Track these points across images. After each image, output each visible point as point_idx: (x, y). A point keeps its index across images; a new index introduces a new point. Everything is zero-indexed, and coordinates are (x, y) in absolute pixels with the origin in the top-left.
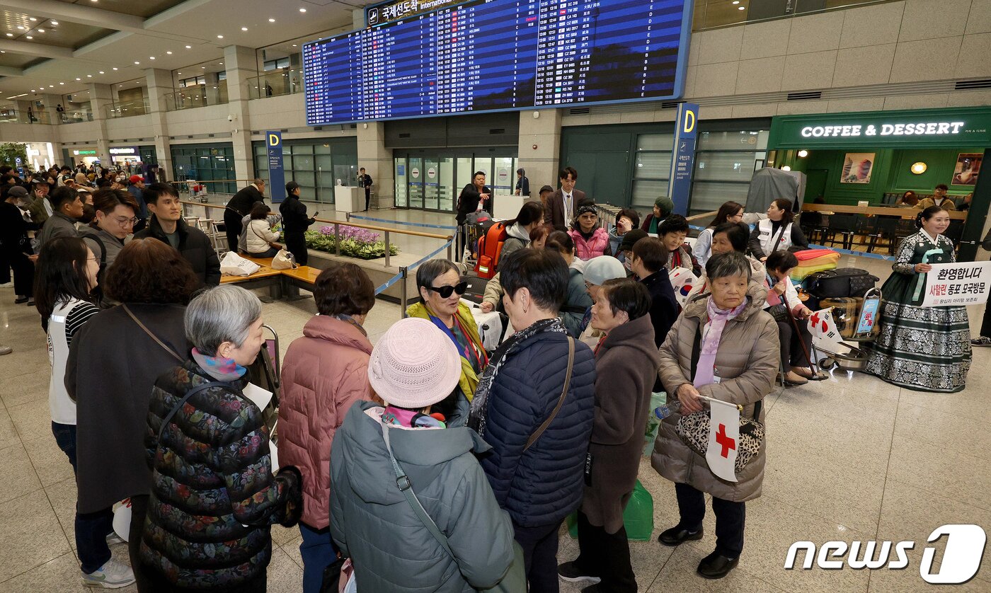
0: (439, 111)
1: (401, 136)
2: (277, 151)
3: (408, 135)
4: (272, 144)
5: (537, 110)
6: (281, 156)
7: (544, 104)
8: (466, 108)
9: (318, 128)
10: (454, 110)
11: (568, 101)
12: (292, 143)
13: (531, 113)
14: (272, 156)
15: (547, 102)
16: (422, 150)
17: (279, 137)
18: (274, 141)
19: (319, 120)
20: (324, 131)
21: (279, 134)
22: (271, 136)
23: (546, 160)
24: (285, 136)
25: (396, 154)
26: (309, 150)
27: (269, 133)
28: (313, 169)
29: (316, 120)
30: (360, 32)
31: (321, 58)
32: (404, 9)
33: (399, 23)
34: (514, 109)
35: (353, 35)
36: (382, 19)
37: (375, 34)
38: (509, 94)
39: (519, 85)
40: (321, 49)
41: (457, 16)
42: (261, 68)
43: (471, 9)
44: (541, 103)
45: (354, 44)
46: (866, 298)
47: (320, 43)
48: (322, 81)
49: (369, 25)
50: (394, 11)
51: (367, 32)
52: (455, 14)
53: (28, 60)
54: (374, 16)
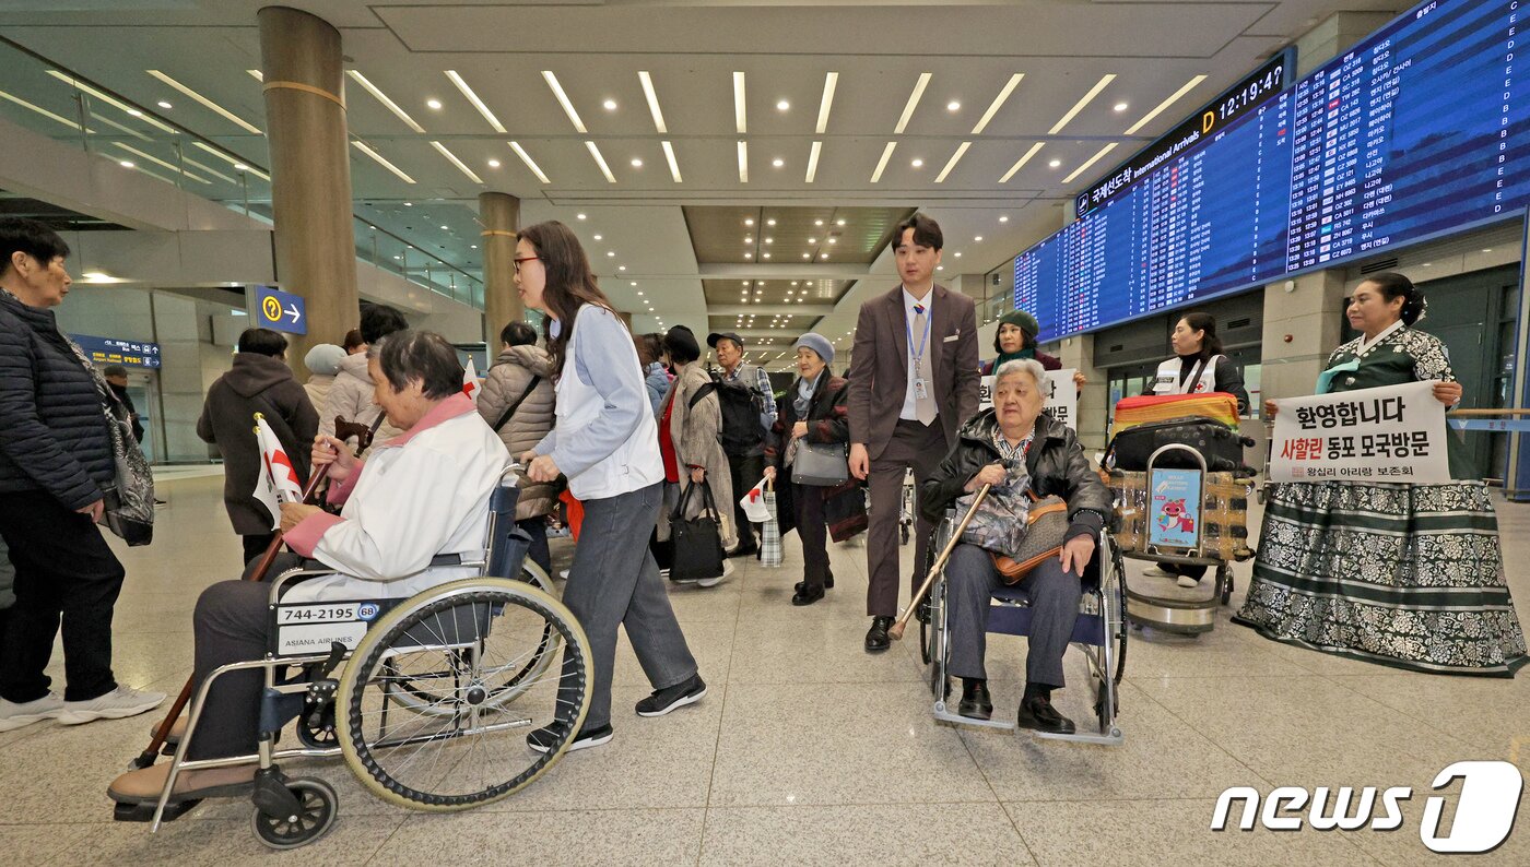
0: (1150, 308)
1: (1113, 349)
3: (1120, 348)
5: (1292, 278)
7: (1301, 266)
8: (1185, 298)
10: (1169, 302)
11: (1343, 253)
13: (1279, 286)
15: (1306, 263)
16: (1140, 366)
23: (1309, 356)
25: (1112, 374)
30: (1069, 228)
31: (1031, 268)
32: (1116, 185)
33: (1109, 204)
34: (1255, 284)
35: (1062, 233)
36: (1092, 204)
37: (1083, 225)
38: (1247, 263)
39: (1262, 245)
40: (1031, 259)
41: (1177, 173)
42: (990, 294)
43: (1196, 158)
44: (1297, 265)
45: (1062, 243)
46: (1154, 466)
47: (1031, 252)
48: (1030, 296)
49: (1078, 217)
50: (1104, 191)
51: (1076, 226)
52: (1174, 170)
53: (811, 321)
54: (1084, 204)
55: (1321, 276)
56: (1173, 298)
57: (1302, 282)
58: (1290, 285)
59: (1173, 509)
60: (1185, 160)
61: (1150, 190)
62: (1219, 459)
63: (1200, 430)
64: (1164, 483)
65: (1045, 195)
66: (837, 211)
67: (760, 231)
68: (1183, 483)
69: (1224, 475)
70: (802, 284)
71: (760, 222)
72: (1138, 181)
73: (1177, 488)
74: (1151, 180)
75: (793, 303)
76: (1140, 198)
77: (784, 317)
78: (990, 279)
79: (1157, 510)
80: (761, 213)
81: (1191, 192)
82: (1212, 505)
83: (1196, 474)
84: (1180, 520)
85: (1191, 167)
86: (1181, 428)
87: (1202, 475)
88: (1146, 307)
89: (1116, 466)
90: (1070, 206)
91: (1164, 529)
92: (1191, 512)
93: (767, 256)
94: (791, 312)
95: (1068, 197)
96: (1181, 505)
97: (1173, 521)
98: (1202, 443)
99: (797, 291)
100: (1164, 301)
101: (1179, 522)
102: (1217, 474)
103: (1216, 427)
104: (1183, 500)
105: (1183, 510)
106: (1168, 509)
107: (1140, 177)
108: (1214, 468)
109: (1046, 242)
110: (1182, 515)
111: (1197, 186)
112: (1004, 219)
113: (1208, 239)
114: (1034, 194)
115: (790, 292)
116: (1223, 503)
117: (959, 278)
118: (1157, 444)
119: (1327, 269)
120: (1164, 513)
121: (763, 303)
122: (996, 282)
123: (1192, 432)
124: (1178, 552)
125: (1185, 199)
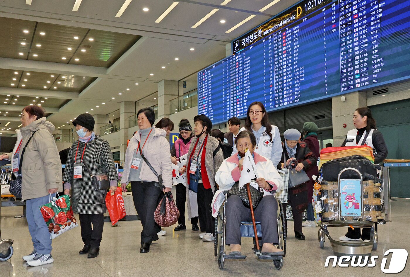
0: (276, 106)
4: (173, 142)
5: (344, 95)
7: (348, 89)
8: (294, 101)
10: (285, 104)
11: (366, 83)
13: (339, 98)
15: (350, 87)
18: (175, 139)
22: (174, 136)
30: (229, 58)
31: (207, 79)
32: (254, 38)
33: (251, 47)
34: (327, 96)
35: (225, 61)
36: (241, 46)
37: (237, 57)
38: (322, 85)
39: (329, 77)
40: (207, 74)
41: (285, 35)
42: (181, 93)
43: (295, 28)
44: (346, 88)
45: (225, 66)
46: (341, 178)
47: (207, 70)
48: (208, 95)
49: (234, 53)
50: (248, 40)
51: (233, 58)
52: (284, 34)
53: (61, 102)
54: (237, 46)
55: (357, 94)
56: (287, 101)
57: (349, 96)
58: (343, 98)
59: (350, 198)
60: (289, 29)
61: (272, 42)
62: (368, 175)
63: (358, 161)
64: (346, 186)
65: (218, 38)
66: (88, 32)
67: (32, 39)
68: (353, 186)
69: (370, 182)
70: (58, 77)
71: (34, 33)
72: (266, 37)
73: (351, 188)
74: (272, 37)
75: (50, 89)
76: (267, 46)
77: (41, 98)
78: (181, 84)
79: (343, 199)
80: (36, 26)
81: (293, 49)
82: (366, 196)
83: (358, 181)
84: (353, 203)
85: (292, 33)
86: (350, 161)
87: (361, 182)
88: (274, 106)
89: (323, 180)
90: (229, 46)
91: (347, 208)
92: (358, 199)
93: (35, 55)
94: (47, 95)
95: (228, 41)
96: (353, 197)
97: (351, 204)
98: (360, 167)
99: (54, 82)
100: (283, 103)
101: (353, 204)
102: (367, 182)
103: (365, 160)
104: (354, 194)
105: (355, 199)
106: (348, 199)
107: (266, 35)
108: (365, 179)
109: (216, 65)
110: (354, 201)
111: (296, 47)
112: (192, 49)
113: (303, 71)
114: (210, 37)
115: (49, 82)
116: (371, 195)
117: (163, 82)
118: (341, 168)
119: (359, 91)
120: (346, 201)
121: (27, 88)
122: (184, 86)
123: (355, 163)
124: (354, 219)
125: (290, 53)
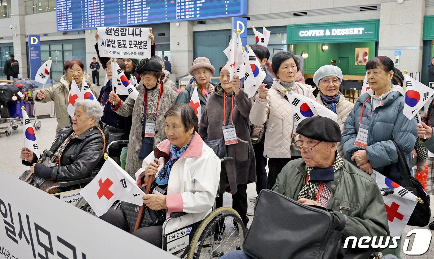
2: (37, 48)
4: (32, 43)
6: (40, 51)
7: (181, 18)
8: (142, 21)
9: (65, 33)
10: (136, 22)
11: (192, 16)
12: (49, 43)
13: (175, 23)
14: (32, 51)
17: (39, 39)
18: (34, 41)
19: (64, 28)
20: (68, 35)
21: (38, 37)
22: (32, 38)
23: (184, 51)
24: (43, 39)
26: (59, 47)
27: (31, 36)
28: (61, 60)
29: (62, 28)
34: (167, 21)
55: (187, 23)
57: (181, 23)
